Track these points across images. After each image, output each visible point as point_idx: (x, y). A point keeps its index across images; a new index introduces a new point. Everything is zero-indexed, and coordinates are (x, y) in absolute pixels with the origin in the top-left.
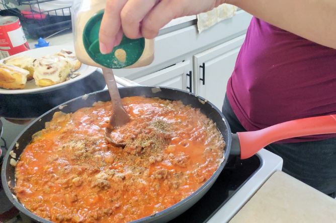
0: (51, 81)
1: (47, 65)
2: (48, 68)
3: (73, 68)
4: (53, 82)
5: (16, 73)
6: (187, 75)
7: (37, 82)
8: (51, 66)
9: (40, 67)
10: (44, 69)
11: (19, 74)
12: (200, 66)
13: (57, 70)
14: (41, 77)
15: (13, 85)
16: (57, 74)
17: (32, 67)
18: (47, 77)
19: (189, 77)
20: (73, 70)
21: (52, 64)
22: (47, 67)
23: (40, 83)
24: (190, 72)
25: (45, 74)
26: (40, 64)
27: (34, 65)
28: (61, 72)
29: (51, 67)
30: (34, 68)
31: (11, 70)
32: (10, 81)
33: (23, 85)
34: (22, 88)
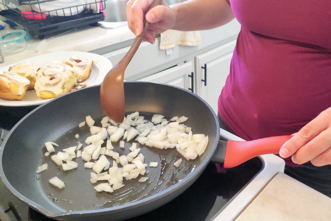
0: (53, 93)
1: (50, 75)
2: (51, 79)
3: (80, 78)
4: (55, 94)
5: (13, 83)
6: (189, 76)
7: (38, 94)
8: (55, 76)
9: (43, 77)
10: (46, 80)
11: (17, 83)
12: (202, 67)
13: (60, 81)
14: (42, 89)
15: (8, 95)
16: (60, 85)
17: (35, 76)
18: (49, 89)
19: (190, 78)
20: (81, 81)
21: (55, 74)
22: (50, 77)
23: (41, 94)
24: (192, 73)
25: (47, 85)
26: (43, 74)
27: (37, 75)
28: (65, 83)
29: (54, 78)
30: (36, 77)
31: (9, 79)
32: (6, 91)
33: (19, 95)
34: (19, 99)
